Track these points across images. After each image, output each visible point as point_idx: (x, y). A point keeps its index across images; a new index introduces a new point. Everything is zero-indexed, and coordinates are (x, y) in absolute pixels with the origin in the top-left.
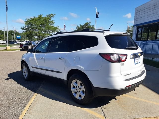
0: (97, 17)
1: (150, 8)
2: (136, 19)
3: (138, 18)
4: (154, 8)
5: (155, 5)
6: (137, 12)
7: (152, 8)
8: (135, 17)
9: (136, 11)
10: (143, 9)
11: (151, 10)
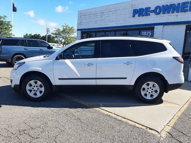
0: (15, 10)
1: (97, 14)
2: (80, 23)
3: (83, 23)
4: (102, 15)
5: (102, 13)
6: (81, 16)
7: (100, 15)
8: (78, 20)
9: (79, 14)
10: (88, 14)
11: (98, 17)
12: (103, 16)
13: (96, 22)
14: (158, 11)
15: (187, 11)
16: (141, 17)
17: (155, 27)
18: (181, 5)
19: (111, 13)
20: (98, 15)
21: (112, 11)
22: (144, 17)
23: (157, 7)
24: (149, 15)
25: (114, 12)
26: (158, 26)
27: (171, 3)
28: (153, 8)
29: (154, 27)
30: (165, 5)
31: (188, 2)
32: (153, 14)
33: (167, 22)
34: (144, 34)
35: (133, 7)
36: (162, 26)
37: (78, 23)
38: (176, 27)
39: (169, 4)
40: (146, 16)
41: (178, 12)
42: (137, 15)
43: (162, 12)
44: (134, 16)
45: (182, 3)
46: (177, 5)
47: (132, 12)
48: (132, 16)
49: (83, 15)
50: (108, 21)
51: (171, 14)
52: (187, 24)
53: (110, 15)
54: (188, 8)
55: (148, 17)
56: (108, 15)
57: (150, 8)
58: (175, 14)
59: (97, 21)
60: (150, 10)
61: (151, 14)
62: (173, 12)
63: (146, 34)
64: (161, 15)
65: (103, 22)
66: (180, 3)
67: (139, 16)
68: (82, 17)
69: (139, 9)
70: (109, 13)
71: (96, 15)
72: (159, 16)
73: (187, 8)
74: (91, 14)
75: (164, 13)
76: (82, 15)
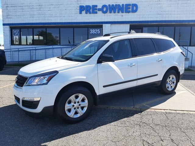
2: (8, 16)
3: (12, 16)
4: (40, 8)
5: (40, 5)
9: (3, 4)
10: (20, 5)
11: (35, 10)
12: (42, 9)
13: (32, 16)
14: (105, 10)
15: (130, 12)
16: (88, 14)
17: (104, 25)
18: (124, 6)
19: (52, 6)
20: (34, 7)
21: (53, 5)
22: (92, 15)
23: (104, 6)
24: (96, 13)
25: (56, 6)
26: (106, 24)
27: (116, 4)
28: (100, 7)
29: (102, 25)
30: (111, 5)
31: (130, 4)
32: (101, 12)
33: (114, 21)
34: (92, 31)
35: (79, 3)
36: (110, 25)
37: (3, 16)
38: (122, 25)
39: (114, 4)
40: (94, 14)
41: (123, 12)
42: (84, 12)
43: (108, 11)
44: (81, 13)
45: (126, 4)
46: (121, 6)
47: (79, 8)
48: (79, 13)
49: (11, 5)
50: (50, 15)
51: (116, 14)
52: (131, 23)
53: (51, 9)
54: (131, 10)
55: (95, 15)
56: (49, 9)
57: (96, 6)
58: (121, 14)
59: (34, 15)
60: (97, 8)
61: (98, 12)
62: (118, 12)
63: (95, 31)
64: (108, 14)
65: (42, 16)
66: (123, 4)
67: (86, 13)
68: (8, 8)
69: (86, 6)
70: (49, 7)
71: (31, 7)
72: (106, 14)
73: (129, 10)
74: (24, 5)
75: (110, 12)
76: (9, 6)
